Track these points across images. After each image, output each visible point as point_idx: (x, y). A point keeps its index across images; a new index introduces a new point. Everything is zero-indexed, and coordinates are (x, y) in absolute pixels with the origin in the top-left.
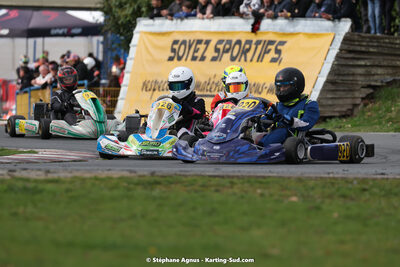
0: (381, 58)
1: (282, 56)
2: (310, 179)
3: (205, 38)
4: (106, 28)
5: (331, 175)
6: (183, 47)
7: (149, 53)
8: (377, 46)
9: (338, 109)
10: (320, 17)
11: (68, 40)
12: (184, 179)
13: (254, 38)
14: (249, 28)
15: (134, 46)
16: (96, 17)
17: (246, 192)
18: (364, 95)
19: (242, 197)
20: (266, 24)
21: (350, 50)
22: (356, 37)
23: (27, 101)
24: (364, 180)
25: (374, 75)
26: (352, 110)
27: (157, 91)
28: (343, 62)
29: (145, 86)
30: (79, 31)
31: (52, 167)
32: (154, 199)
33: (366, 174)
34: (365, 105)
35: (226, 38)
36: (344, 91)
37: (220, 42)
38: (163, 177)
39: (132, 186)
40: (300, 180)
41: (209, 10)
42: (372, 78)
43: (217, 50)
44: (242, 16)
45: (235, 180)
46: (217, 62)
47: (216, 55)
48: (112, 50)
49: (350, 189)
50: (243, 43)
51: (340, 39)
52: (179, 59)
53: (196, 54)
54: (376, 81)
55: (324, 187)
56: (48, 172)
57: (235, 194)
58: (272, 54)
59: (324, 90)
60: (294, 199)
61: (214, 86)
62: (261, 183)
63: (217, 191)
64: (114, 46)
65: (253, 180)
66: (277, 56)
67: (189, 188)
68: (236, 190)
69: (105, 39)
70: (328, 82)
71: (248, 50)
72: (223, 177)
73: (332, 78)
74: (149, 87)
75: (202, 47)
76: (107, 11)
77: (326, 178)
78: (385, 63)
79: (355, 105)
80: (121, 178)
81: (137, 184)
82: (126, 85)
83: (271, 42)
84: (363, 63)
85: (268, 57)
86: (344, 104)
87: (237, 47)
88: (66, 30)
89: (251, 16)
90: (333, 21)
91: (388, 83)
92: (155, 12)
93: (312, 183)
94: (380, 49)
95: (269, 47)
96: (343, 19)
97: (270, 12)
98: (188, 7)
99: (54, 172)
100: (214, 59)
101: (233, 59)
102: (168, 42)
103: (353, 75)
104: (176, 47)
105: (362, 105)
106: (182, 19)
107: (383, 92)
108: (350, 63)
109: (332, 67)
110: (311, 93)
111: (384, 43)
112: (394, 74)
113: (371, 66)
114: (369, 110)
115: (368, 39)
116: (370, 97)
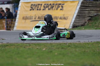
1: (64, 8)
3: (40, 3)
6: (34, 6)
7: (24, 8)
8: (92, 5)
9: (80, 23)
13: (55, 3)
15: (20, 6)
18: (88, 19)
21: (83, 6)
22: (85, 2)
25: (91, 13)
26: (85, 24)
27: (27, 20)
28: (82, 10)
29: (23, 18)
30: (6, 3)
35: (47, 3)
36: (82, 18)
37: (45, 4)
42: (90, 14)
43: (44, 7)
47: (44, 8)
50: (52, 4)
52: (33, 10)
53: (38, 8)
54: (92, 15)
58: (61, 8)
59: (76, 18)
66: (62, 8)
70: (77, 16)
71: (53, 7)
74: (24, 18)
75: (40, 6)
78: (94, 9)
79: (86, 22)
82: (18, 18)
83: (60, 4)
84: (87, 9)
85: (59, 9)
86: (82, 22)
91: (95, 15)
94: (93, 5)
95: (60, 6)
100: (43, 10)
101: (49, 9)
102: (30, 5)
103: (85, 13)
104: (32, 6)
107: (94, 18)
108: (84, 10)
109: (78, 11)
110: (72, 19)
111: (94, 3)
112: (97, 13)
113: (91, 10)
114: (90, 23)
115: (89, 2)
116: (90, 20)
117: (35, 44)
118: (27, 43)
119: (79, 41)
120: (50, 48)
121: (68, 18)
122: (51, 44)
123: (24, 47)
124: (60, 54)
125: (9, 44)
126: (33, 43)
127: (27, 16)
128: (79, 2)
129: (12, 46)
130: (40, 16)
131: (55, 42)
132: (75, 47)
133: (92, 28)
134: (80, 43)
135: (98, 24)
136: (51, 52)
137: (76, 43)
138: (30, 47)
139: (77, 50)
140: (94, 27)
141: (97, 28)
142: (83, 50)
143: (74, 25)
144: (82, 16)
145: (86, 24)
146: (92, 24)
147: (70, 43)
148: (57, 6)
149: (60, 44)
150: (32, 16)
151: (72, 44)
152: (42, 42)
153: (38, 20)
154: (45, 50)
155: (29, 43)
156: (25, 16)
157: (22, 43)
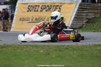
0: (91, 10)
1: (62, 10)
3: (38, 5)
6: (31, 8)
7: (21, 9)
8: (90, 7)
9: (78, 26)
15: (17, 7)
18: (86, 21)
21: (81, 8)
22: (83, 4)
26: (82, 26)
27: (24, 21)
28: (79, 12)
29: (20, 20)
30: (3, 3)
34: (86, 24)
35: (44, 5)
36: (80, 20)
37: (42, 6)
42: (88, 16)
43: (42, 8)
47: (41, 10)
50: (49, 6)
51: (78, 5)
52: (30, 11)
54: (90, 17)
59: (74, 20)
61: (41, 19)
66: (59, 10)
70: (75, 18)
71: (51, 8)
73: (76, 16)
74: (21, 19)
75: (37, 7)
78: (92, 12)
79: (83, 25)
82: (14, 19)
83: (58, 6)
84: (85, 12)
85: (57, 10)
86: (80, 24)
87: (47, 8)
91: (93, 18)
100: (41, 11)
101: (46, 11)
102: (27, 6)
103: (83, 15)
104: (29, 7)
107: (91, 21)
108: (82, 12)
109: (76, 13)
110: (70, 21)
111: (92, 6)
112: (95, 15)
114: (88, 26)
115: (87, 5)
116: (88, 22)
117: (32, 46)
118: (25, 45)
119: (77, 44)
120: (47, 51)
121: (66, 20)
122: (48, 46)
123: (22, 49)
124: (58, 57)
125: (6, 45)
126: (30, 44)
127: (25, 18)
128: (76, 4)
129: (9, 47)
130: (37, 17)
131: (53, 45)
132: (72, 49)
133: (90, 31)
134: (78, 45)
135: (96, 26)
136: (49, 54)
137: (74, 46)
138: (28, 49)
139: (75, 52)
140: (92, 30)
141: (95, 30)
142: (81, 53)
144: (79, 18)
145: (84, 26)
146: (90, 26)
147: (68, 46)
149: (58, 46)
150: (29, 17)
151: (70, 46)
152: (39, 44)
153: (36, 21)
154: (43, 52)
155: (27, 44)
156: (22, 17)
157: (19, 45)
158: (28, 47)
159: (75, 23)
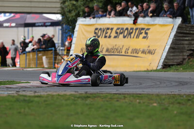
1: (149, 35)
2: (163, 95)
3: (111, 27)
4: (62, 22)
5: (173, 93)
6: (100, 31)
7: (84, 34)
9: (175, 61)
10: (167, 16)
11: (44, 28)
12: (101, 95)
13: (134, 27)
14: (132, 22)
15: (76, 31)
16: (58, 17)
17: (132, 101)
18: (188, 54)
19: (130, 104)
20: (140, 20)
21: (181, 33)
22: (184, 26)
23: (25, 58)
24: (189, 95)
25: (193, 44)
26: (182, 61)
28: (178, 38)
29: (82, 50)
30: (49, 24)
31: (37, 90)
32: (87, 105)
33: (190, 92)
34: (189, 59)
35: (121, 27)
36: (179, 52)
37: (118, 29)
38: (91, 94)
39: (76, 99)
40: (158, 95)
41: (113, 13)
42: (192, 46)
43: (117, 33)
44: (129, 16)
45: (126, 96)
46: (117, 38)
47: (116, 35)
48: (66, 33)
49: (182, 100)
50: (129, 30)
51: (176, 27)
52: (98, 37)
53: (106, 35)
55: (169, 99)
56: (35, 92)
57: (126, 102)
58: (143, 35)
59: (168, 52)
60: (155, 104)
61: (115, 50)
62: (139, 97)
63: (117, 101)
64: (67, 31)
65: (135, 95)
66: (146, 35)
67: (104, 100)
68: (127, 100)
69: (62, 28)
70: (170, 48)
71: (132, 33)
72: (120, 94)
73: (173, 46)
74: (84, 51)
75: (109, 31)
76: (63, 14)
77: (170, 94)
79: (184, 59)
80: (71, 95)
81: (79, 98)
82: (72, 50)
83: (143, 29)
84: (187, 39)
85: (141, 36)
86: (179, 59)
87: (126, 31)
88: (43, 24)
89: (133, 16)
90: (173, 18)
92: (86, 14)
93: (164, 97)
95: (142, 31)
96: (177, 18)
97: (142, 14)
98: (103, 12)
99: (38, 92)
100: (115, 37)
101: (124, 37)
102: (93, 29)
103: (183, 44)
104: (97, 31)
105: (187, 59)
106: (99, 18)
108: (182, 39)
109: (173, 41)
110: (163, 53)
113: (192, 40)
114: (191, 62)
115: (190, 27)
116: (191, 55)
121: (156, 51)
124: (182, 113)
128: (173, 27)
130: (110, 48)
136: (167, 109)
143: (165, 63)
144: (178, 48)
145: (185, 62)
148: (137, 31)
153: (107, 53)
158: (126, 97)
159: (170, 56)
